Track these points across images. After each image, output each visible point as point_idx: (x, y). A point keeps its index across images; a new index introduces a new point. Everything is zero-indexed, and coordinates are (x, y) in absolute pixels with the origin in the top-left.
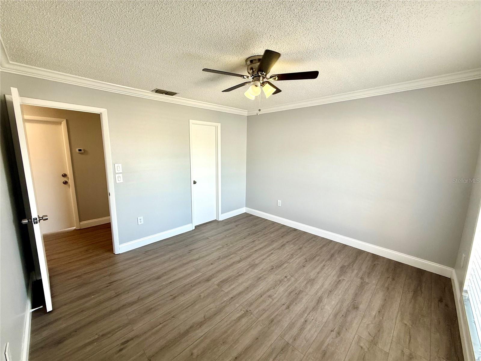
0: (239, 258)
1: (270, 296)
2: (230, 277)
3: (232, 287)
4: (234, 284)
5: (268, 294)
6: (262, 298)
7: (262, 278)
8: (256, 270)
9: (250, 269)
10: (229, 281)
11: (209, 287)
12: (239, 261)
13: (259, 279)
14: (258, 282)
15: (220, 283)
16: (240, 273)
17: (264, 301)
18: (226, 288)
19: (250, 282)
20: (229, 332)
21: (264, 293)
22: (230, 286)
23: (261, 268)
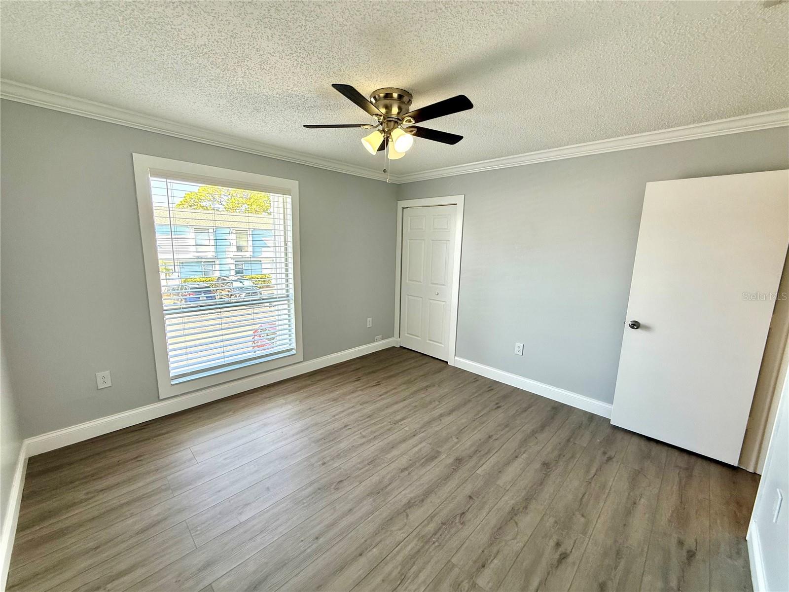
0: (412, 517)
1: (364, 437)
2: (423, 465)
3: (416, 449)
4: (414, 452)
5: (364, 440)
6: (375, 435)
7: (367, 462)
8: (375, 479)
9: (386, 481)
10: (423, 458)
11: (451, 449)
12: (410, 507)
13: (373, 462)
14: (375, 456)
15: (436, 455)
16: (407, 473)
17: (372, 432)
18: (425, 447)
19: (389, 456)
20: (412, 411)
21: (369, 441)
22: (420, 450)
23: (363, 484)
